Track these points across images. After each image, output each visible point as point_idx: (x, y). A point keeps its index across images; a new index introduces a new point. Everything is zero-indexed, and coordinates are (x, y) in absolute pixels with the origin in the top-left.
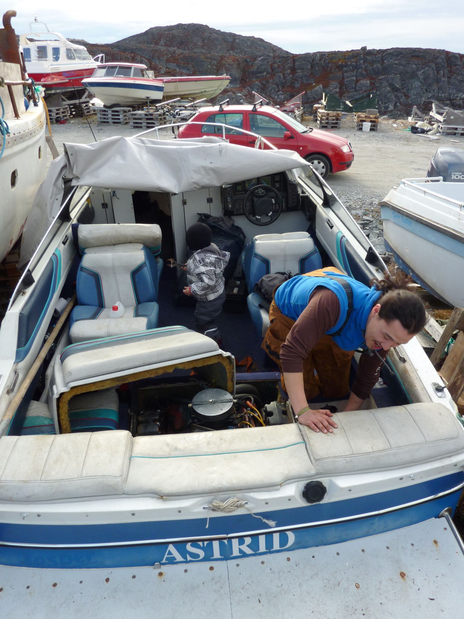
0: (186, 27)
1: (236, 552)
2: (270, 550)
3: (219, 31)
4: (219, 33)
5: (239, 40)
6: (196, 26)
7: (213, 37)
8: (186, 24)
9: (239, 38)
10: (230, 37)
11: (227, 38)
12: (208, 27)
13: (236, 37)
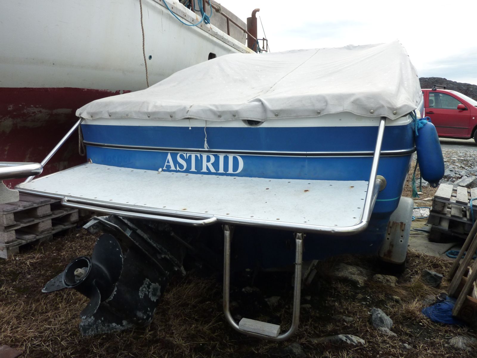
0: (427, 80)
1: (204, 170)
2: (226, 172)
3: (456, 82)
4: (455, 83)
5: (473, 89)
6: (436, 79)
7: (449, 86)
8: (427, 78)
9: (473, 87)
10: (464, 86)
11: (462, 87)
12: (446, 79)
13: (470, 87)
